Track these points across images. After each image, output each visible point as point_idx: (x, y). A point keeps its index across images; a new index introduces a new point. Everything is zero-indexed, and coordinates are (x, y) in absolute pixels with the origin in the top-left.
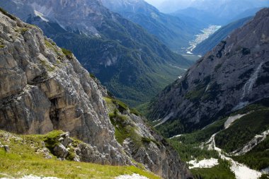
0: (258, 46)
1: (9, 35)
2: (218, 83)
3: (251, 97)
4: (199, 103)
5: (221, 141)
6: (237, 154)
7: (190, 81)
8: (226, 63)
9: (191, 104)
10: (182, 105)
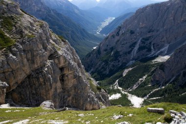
0: (138, 29)
1: (34, 28)
2: (118, 51)
3: (136, 58)
4: (108, 63)
5: (121, 83)
6: (130, 90)
7: (102, 50)
8: (121, 39)
9: (103, 64)
10: (98, 64)
